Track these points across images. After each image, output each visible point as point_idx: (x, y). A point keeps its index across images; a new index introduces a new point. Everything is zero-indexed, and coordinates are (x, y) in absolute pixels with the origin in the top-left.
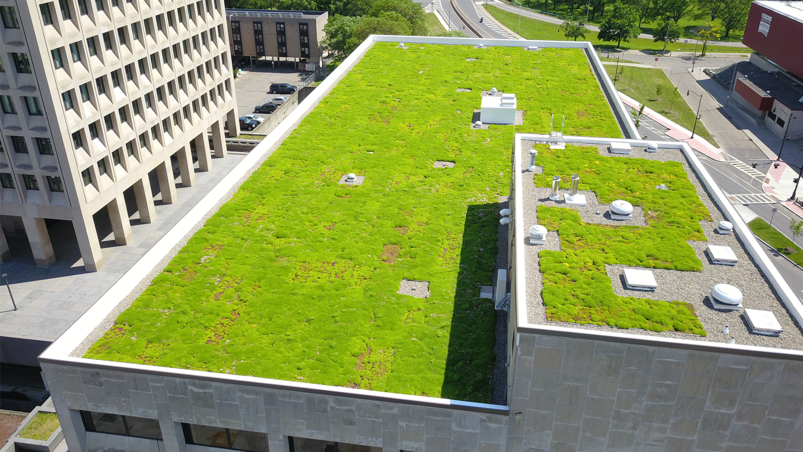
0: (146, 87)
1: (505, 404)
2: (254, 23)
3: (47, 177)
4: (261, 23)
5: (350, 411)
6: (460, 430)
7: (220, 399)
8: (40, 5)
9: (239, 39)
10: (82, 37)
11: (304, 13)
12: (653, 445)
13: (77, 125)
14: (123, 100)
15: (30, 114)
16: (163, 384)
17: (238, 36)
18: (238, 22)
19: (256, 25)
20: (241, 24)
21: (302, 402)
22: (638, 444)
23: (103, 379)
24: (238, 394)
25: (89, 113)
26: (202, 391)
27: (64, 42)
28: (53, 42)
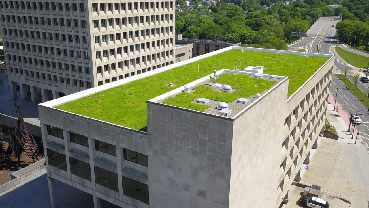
0: (132, 56)
1: (147, 132)
2: (206, 45)
3: (87, 82)
4: (209, 45)
5: (107, 130)
6: (136, 140)
7: (77, 123)
8: (94, 20)
9: (198, 52)
10: (108, 33)
11: (229, 42)
12: (187, 151)
13: (100, 64)
14: (121, 59)
15: (85, 58)
16: (64, 116)
17: (198, 51)
18: (199, 45)
19: (206, 46)
20: (200, 45)
21: (96, 125)
22: (183, 150)
23: (51, 113)
24: (81, 121)
25: (105, 61)
26: (73, 119)
27: (101, 34)
28: (96, 33)
